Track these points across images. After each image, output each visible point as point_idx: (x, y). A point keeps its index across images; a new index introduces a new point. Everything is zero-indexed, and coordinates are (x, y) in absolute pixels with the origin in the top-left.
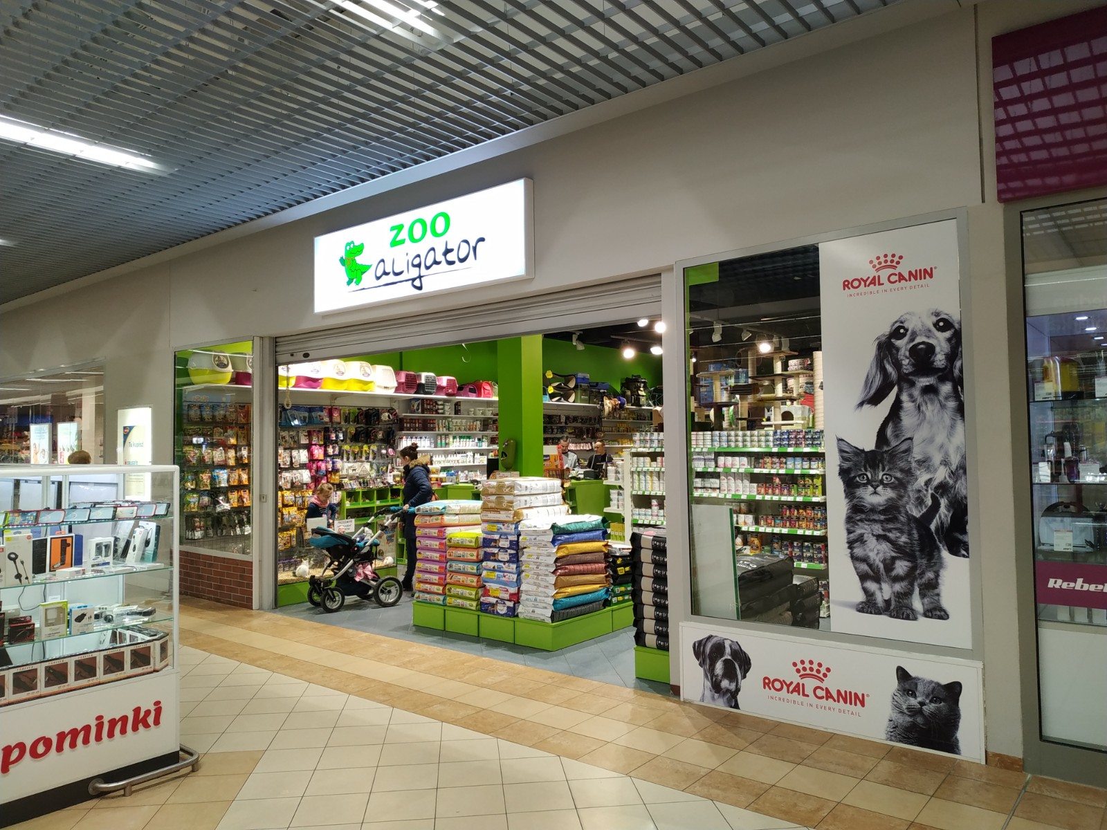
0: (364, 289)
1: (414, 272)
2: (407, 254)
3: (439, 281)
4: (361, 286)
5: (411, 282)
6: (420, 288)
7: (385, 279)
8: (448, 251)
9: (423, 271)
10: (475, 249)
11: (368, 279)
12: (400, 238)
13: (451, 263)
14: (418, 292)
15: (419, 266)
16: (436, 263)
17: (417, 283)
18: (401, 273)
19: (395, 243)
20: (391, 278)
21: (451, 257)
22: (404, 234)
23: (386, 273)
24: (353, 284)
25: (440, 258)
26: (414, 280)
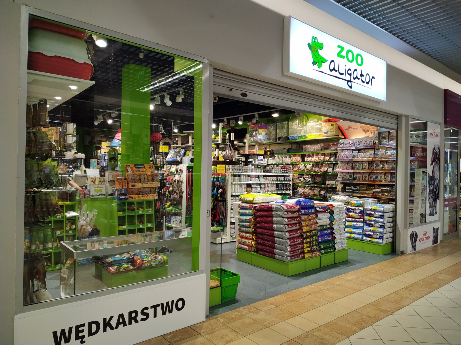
0: (322, 72)
3: (358, 87)
5: (347, 82)
11: (325, 67)
18: (342, 74)
19: (339, 55)
22: (344, 53)
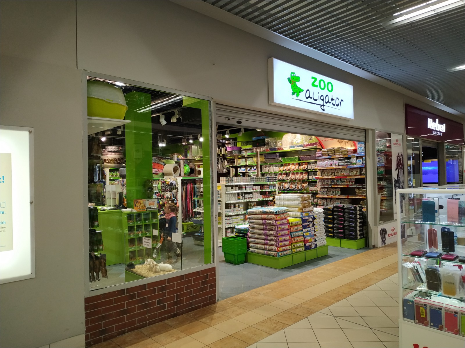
1: (321, 103)
2: (318, 93)
3: (330, 110)
4: (299, 98)
6: (324, 110)
7: (309, 100)
8: (332, 99)
9: (325, 104)
10: (341, 103)
11: (302, 96)
12: (315, 84)
13: (334, 105)
14: (322, 111)
15: (323, 100)
16: (328, 102)
17: (322, 107)
20: (312, 100)
21: (334, 102)
23: (309, 97)
24: (295, 96)
25: (330, 101)
26: (321, 106)
